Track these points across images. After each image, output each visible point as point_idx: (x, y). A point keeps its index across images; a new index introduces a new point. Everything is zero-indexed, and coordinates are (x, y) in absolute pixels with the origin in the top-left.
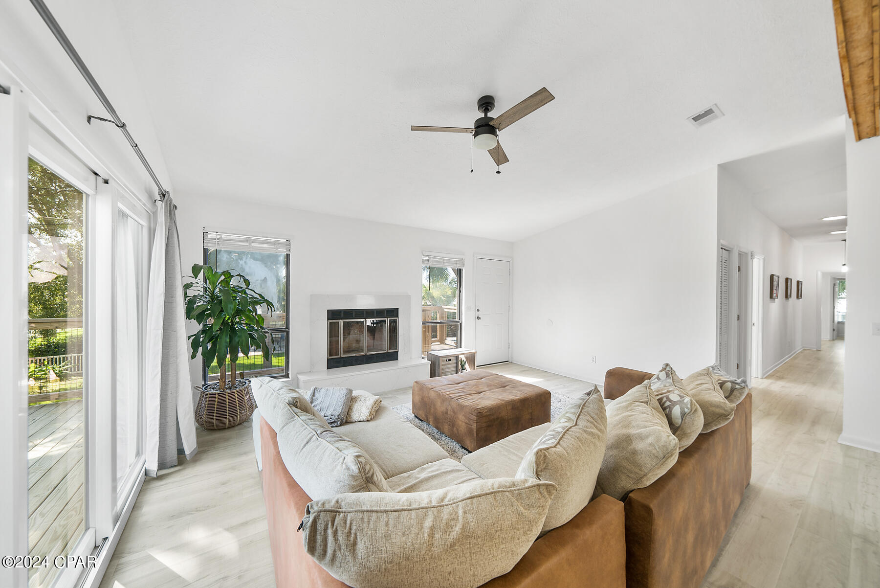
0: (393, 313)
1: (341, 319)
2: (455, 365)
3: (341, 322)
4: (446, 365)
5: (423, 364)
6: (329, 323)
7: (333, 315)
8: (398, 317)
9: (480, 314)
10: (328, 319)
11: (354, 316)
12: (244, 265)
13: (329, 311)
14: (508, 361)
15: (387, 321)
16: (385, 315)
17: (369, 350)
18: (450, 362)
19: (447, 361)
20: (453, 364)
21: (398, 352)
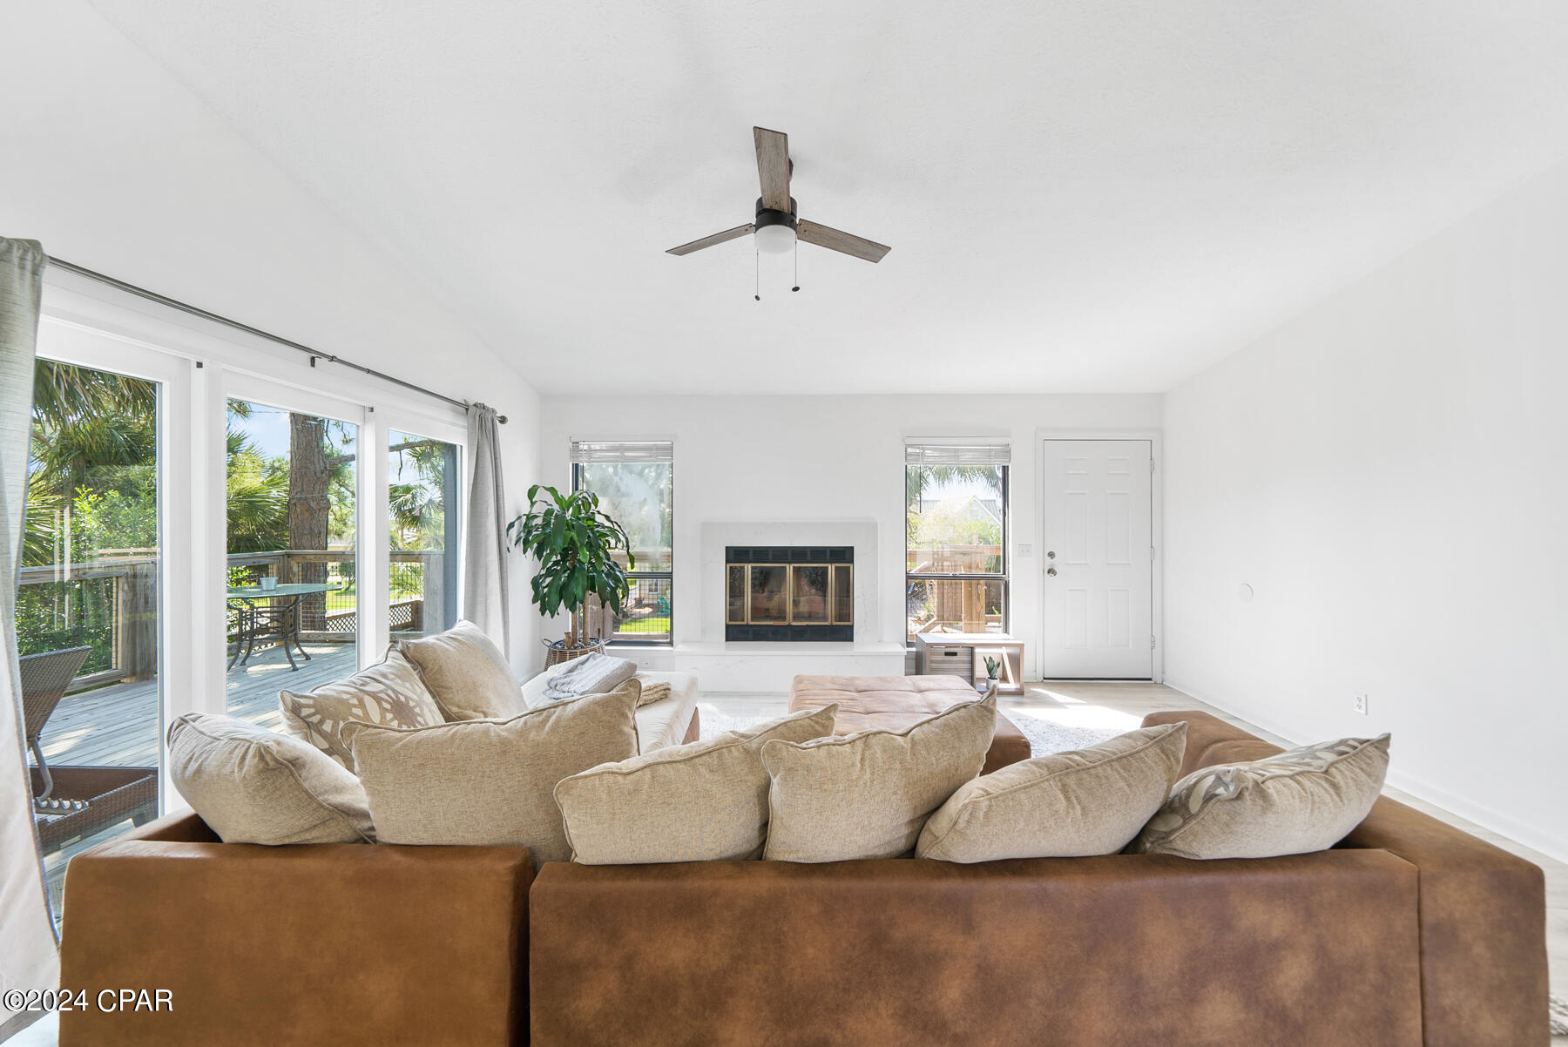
0: (844, 555)
1: (749, 563)
2: (968, 666)
3: (748, 568)
4: (943, 662)
5: (895, 655)
6: (728, 567)
7: (736, 555)
8: (852, 562)
9: (1057, 563)
10: (727, 562)
11: (770, 557)
12: (619, 481)
13: (727, 548)
14: (1150, 679)
15: (831, 569)
16: (828, 557)
17: (796, 617)
18: (954, 658)
19: (947, 654)
20: (963, 662)
21: (852, 627)
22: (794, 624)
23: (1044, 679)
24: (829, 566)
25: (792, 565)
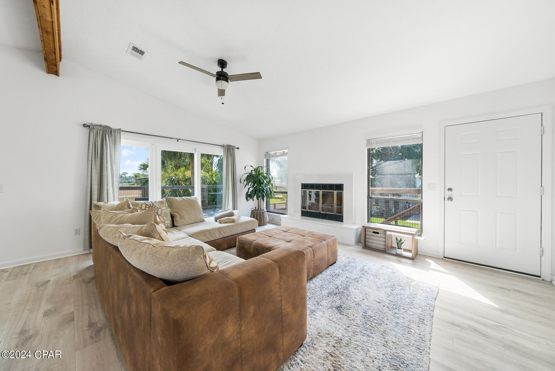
0: (340, 187)
1: (308, 189)
3: (308, 191)
4: (372, 236)
6: (302, 191)
7: (305, 186)
8: (343, 190)
9: (454, 194)
10: (302, 189)
11: (315, 188)
13: (302, 184)
14: (540, 277)
15: (335, 192)
16: (335, 188)
17: (323, 210)
18: (377, 235)
19: (374, 232)
20: (382, 237)
21: (343, 216)
22: (321, 212)
23: (444, 257)
24: (334, 191)
25: (322, 191)
